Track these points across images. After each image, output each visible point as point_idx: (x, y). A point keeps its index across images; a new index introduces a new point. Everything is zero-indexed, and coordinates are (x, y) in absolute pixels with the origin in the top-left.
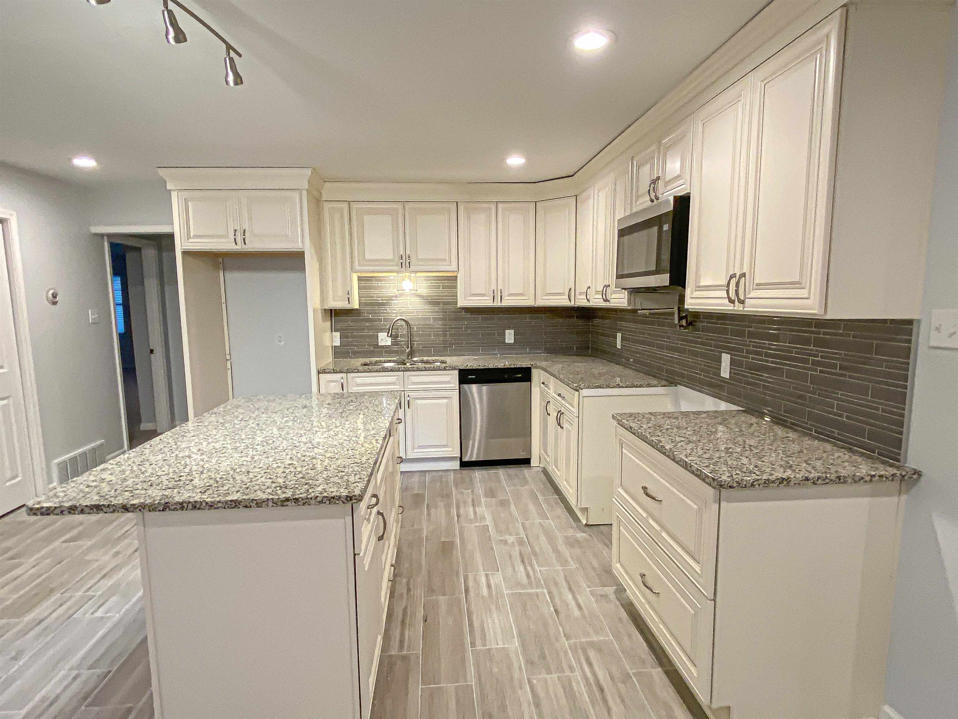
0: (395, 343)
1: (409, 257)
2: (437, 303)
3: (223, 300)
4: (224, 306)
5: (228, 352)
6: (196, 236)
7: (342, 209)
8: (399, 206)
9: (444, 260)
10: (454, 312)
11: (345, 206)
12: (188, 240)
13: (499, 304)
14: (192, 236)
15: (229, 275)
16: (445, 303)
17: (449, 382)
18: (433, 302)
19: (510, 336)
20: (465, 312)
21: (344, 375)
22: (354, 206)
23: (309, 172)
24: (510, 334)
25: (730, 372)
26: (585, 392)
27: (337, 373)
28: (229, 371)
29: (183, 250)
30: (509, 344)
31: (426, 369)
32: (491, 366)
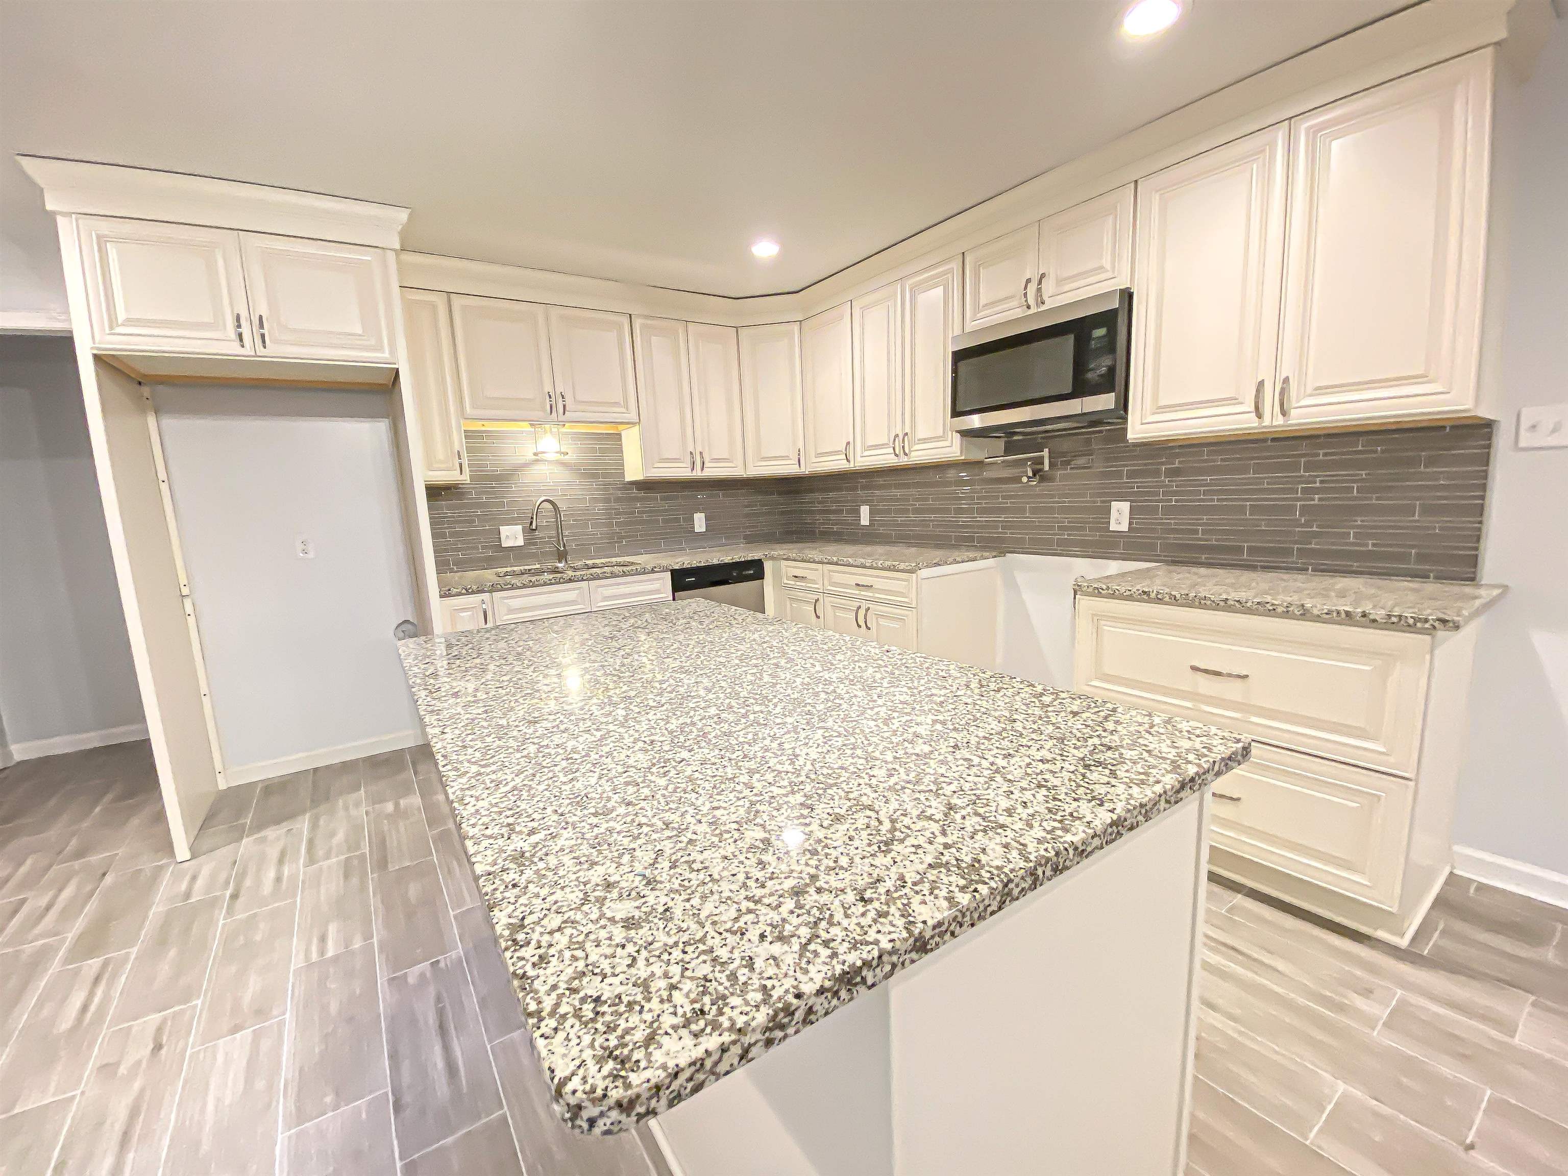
0: (529, 542)
1: (563, 397)
2: (594, 476)
3: (162, 475)
4: (164, 487)
5: (183, 580)
6: (129, 322)
7: (433, 307)
8: (539, 310)
9: (616, 404)
10: (619, 488)
11: (439, 301)
12: (111, 328)
13: (699, 474)
14: (120, 322)
15: (170, 423)
16: (605, 475)
17: (658, 591)
18: (590, 474)
19: (700, 522)
20: (638, 489)
21: (485, 596)
22: (457, 301)
23: (403, 216)
24: (700, 519)
25: (1130, 523)
26: (925, 573)
27: (473, 593)
28: (191, 620)
29: (96, 352)
30: (700, 534)
31: (624, 574)
32: (715, 562)
